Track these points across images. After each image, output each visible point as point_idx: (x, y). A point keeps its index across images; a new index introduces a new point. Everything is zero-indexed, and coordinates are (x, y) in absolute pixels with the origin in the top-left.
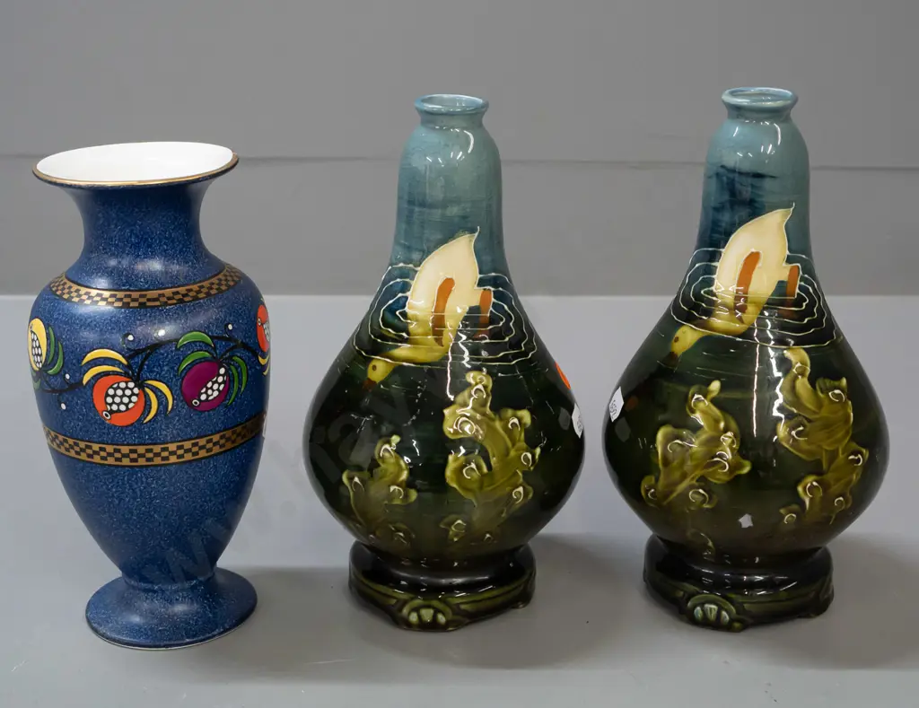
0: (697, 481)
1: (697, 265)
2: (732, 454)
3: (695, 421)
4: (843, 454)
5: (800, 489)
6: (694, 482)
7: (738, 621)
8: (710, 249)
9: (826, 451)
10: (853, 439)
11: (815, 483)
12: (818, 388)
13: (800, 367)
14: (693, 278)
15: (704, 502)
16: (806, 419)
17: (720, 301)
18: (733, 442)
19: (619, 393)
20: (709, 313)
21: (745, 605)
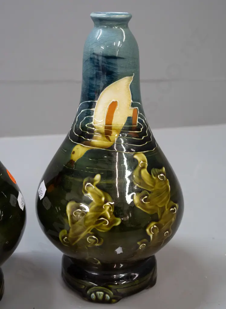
0: (91, 232)
1: (82, 111)
2: (110, 215)
3: (87, 198)
4: (167, 208)
5: (148, 230)
6: (89, 232)
7: (114, 298)
8: (89, 101)
9: (159, 207)
10: (171, 199)
11: (155, 226)
12: (152, 174)
13: (142, 163)
14: (80, 118)
15: (95, 242)
16: (148, 191)
17: (96, 130)
18: (110, 208)
19: (43, 184)
20: (91, 137)
21: (118, 290)
